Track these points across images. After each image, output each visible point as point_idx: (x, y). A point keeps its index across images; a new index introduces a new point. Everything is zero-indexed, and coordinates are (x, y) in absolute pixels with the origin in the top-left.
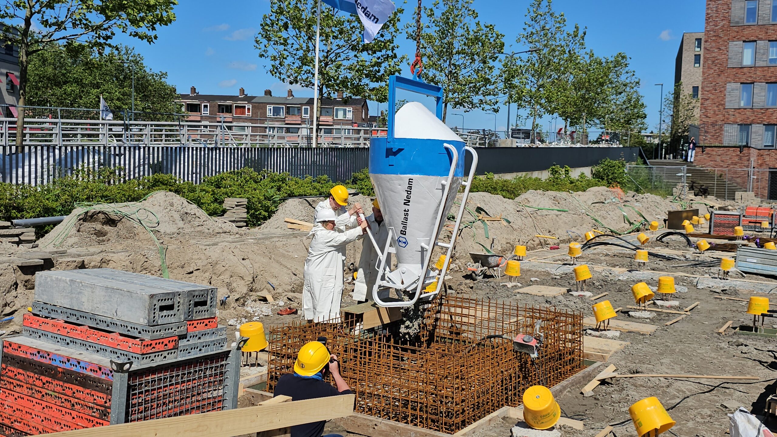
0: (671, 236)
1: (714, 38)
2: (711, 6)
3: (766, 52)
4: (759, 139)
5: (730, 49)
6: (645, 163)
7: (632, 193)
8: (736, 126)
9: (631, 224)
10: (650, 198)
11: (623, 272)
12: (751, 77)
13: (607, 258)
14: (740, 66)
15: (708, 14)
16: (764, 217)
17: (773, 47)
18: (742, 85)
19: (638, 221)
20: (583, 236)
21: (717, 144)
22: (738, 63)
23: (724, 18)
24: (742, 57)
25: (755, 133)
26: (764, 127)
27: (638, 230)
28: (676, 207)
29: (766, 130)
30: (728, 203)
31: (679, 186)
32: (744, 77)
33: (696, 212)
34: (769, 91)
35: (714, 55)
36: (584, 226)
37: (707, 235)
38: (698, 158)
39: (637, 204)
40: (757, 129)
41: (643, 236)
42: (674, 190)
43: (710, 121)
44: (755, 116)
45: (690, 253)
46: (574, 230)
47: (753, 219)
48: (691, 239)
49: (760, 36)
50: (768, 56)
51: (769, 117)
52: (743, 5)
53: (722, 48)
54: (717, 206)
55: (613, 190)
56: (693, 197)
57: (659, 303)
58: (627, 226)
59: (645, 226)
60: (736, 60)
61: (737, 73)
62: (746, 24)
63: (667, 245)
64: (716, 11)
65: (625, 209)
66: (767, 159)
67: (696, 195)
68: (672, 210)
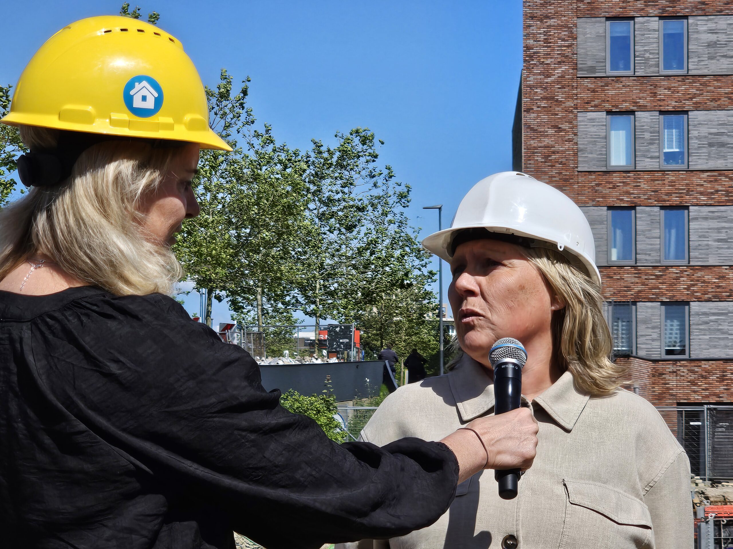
1: (543, 104)
2: (533, 30)
3: (656, 140)
4: (655, 336)
5: (581, 129)
12: (628, 193)
14: (604, 169)
15: (528, 48)
17: (669, 127)
18: (610, 212)
22: (599, 160)
23: (564, 59)
24: (607, 147)
25: (645, 322)
26: (663, 307)
29: (669, 316)
32: (615, 193)
34: (668, 226)
35: (547, 141)
40: (648, 313)
44: (644, 284)
49: (642, 102)
50: (660, 147)
51: (671, 285)
52: (601, 31)
53: (563, 126)
60: (595, 156)
61: (598, 185)
62: (610, 72)
64: (546, 41)
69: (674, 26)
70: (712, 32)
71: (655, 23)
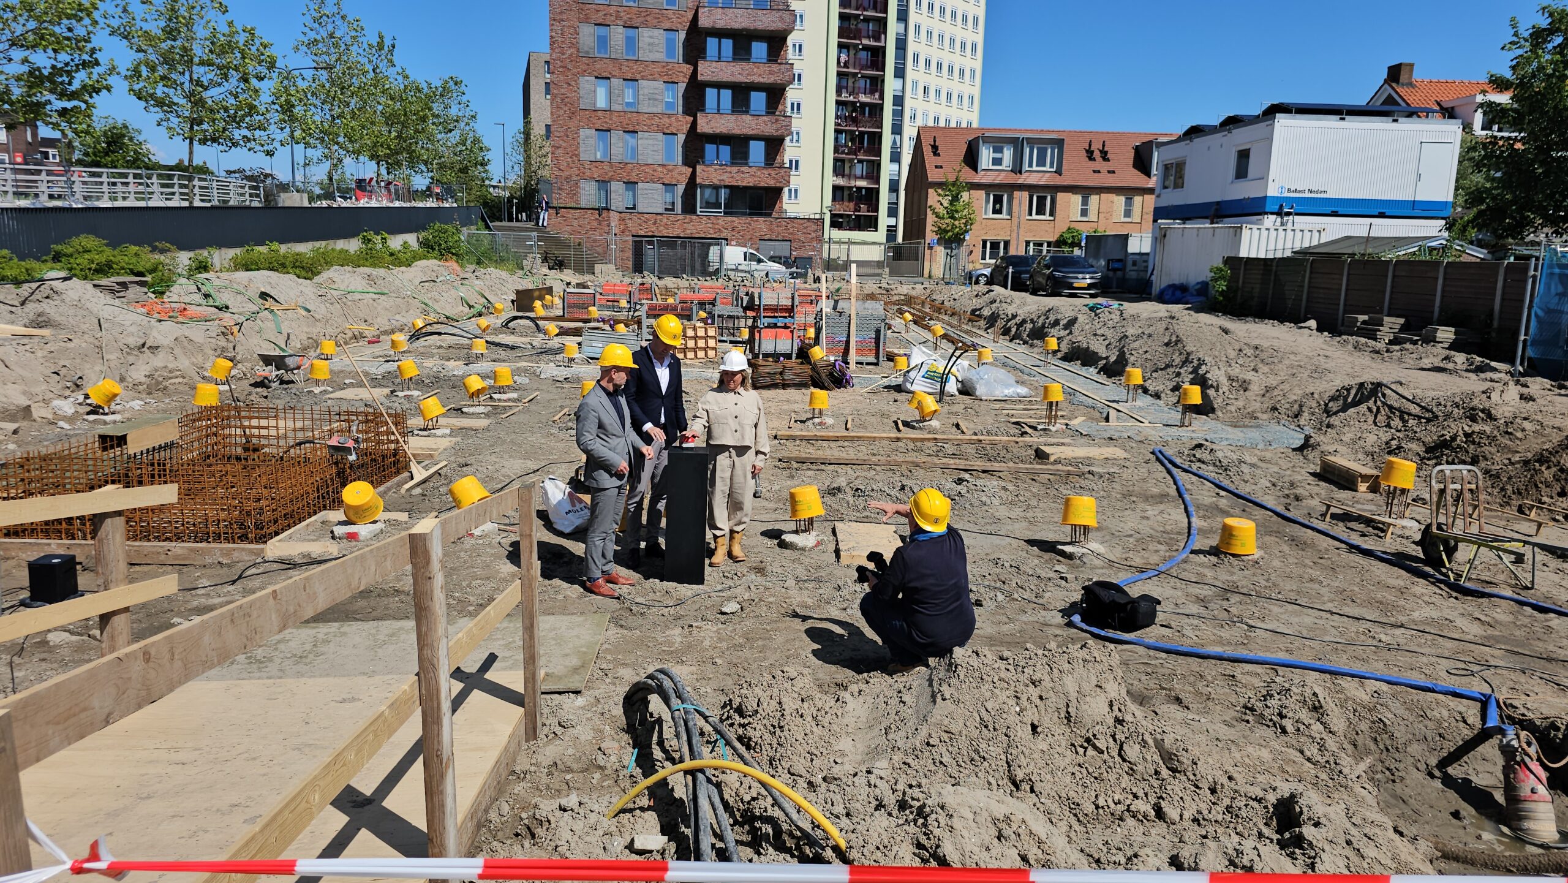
0: (518, 321)
1: (561, 70)
2: (555, 27)
3: (621, 94)
4: (619, 200)
5: (581, 85)
6: (488, 227)
7: (471, 267)
8: (593, 183)
9: (470, 307)
10: (494, 273)
11: (458, 366)
12: (606, 122)
13: (440, 351)
14: (593, 108)
15: (552, 37)
16: (623, 295)
17: (628, 88)
18: (597, 132)
19: (479, 304)
20: (410, 325)
21: (575, 205)
22: (591, 104)
23: (572, 44)
24: (595, 96)
25: (615, 192)
26: (625, 185)
27: (480, 315)
28: (527, 284)
29: (627, 190)
30: (587, 278)
31: (530, 256)
32: (599, 122)
33: (550, 290)
34: (627, 141)
35: (563, 91)
36: (411, 312)
37: (561, 318)
38: (553, 221)
39: (477, 282)
40: (617, 187)
41: (483, 322)
42: (525, 262)
43: (564, 174)
44: (614, 172)
45: (538, 341)
46: (398, 317)
47: (611, 298)
48: (540, 323)
49: (614, 73)
50: (623, 98)
51: (628, 173)
52: (592, 31)
53: (571, 83)
54: (574, 282)
55: (447, 264)
56: (547, 271)
57: (495, 396)
58: (466, 309)
59: (488, 309)
60: (588, 101)
61: (590, 117)
62: (597, 55)
63: (513, 332)
64: (562, 34)
65: (462, 288)
66: (630, 224)
67: (550, 269)
68: (520, 288)
69: (631, 31)
70: (651, 37)
71: (621, 29)
